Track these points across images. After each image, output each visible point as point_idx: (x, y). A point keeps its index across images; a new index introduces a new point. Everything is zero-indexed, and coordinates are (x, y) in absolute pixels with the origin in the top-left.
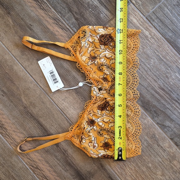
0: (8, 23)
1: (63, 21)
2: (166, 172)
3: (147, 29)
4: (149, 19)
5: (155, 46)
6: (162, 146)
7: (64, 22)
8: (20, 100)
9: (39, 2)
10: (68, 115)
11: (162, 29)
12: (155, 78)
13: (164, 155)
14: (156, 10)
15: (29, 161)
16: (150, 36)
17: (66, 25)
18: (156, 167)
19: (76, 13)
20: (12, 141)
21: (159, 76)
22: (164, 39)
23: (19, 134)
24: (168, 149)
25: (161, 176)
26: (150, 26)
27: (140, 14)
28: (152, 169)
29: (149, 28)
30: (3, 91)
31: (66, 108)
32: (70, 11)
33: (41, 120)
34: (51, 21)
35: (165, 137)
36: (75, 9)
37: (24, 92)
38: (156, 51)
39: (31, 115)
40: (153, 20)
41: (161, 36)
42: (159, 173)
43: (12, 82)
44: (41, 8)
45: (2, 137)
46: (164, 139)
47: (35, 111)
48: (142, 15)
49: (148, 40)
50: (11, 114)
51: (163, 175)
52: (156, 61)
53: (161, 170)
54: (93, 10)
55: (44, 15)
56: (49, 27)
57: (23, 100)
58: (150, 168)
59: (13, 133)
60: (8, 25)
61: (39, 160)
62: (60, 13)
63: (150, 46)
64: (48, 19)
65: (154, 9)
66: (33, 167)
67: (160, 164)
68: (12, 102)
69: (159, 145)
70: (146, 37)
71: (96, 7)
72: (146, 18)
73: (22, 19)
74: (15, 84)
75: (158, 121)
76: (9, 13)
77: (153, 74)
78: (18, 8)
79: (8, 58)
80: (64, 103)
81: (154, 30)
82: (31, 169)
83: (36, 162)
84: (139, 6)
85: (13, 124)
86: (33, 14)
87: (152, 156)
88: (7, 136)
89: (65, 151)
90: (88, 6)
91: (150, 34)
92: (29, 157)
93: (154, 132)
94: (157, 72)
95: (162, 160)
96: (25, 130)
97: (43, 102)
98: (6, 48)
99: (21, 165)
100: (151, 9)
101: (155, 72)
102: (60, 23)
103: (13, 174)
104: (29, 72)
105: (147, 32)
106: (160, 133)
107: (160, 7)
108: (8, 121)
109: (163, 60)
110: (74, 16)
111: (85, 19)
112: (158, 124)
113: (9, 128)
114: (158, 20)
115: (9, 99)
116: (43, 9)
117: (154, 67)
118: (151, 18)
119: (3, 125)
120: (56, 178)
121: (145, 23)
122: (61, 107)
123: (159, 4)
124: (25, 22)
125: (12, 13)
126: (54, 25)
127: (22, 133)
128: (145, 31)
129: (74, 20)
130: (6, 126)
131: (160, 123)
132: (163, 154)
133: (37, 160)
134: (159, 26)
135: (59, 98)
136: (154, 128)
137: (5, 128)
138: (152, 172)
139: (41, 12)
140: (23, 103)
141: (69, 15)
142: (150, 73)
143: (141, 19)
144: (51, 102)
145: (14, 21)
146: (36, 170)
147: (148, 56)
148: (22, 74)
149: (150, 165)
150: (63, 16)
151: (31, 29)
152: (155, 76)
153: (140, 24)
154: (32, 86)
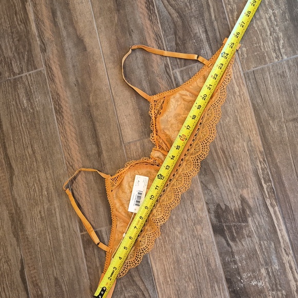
0: (113, 19)
1: (163, 40)
2: (186, 232)
3: (239, 85)
4: (246, 76)
5: (238, 106)
6: (195, 205)
7: (164, 42)
8: (88, 97)
9: (151, 12)
10: (123, 132)
11: (253, 92)
12: (222, 137)
13: (193, 215)
15: (69, 156)
16: (238, 93)
17: (165, 45)
18: (178, 222)
19: (179, 38)
20: (62, 131)
21: (227, 137)
22: (250, 103)
23: (71, 128)
24: (198, 211)
25: (179, 233)
26: (243, 84)
27: (240, 67)
28: (174, 221)
29: (241, 85)
30: (77, 81)
31: (125, 124)
32: (175, 34)
33: (97, 124)
34: (152, 35)
35: (201, 198)
36: (180, 34)
37: (95, 91)
38: (236, 111)
39: (91, 116)
40: (249, 80)
41: (249, 98)
42: (179, 229)
43: (90, 77)
44: (149, 19)
45: (56, 122)
46: (199, 200)
47: (96, 113)
48: (241, 69)
49: (234, 96)
50: (74, 106)
51: (181, 233)
52: (232, 121)
53: (182, 227)
54: (197, 43)
55: (149, 26)
56: (148, 40)
57: (91, 98)
58: (172, 220)
59: (67, 124)
60: (111, 21)
61: (78, 160)
62: (165, 31)
63: (233, 104)
64: (151, 33)
65: (256, 69)
66: (69, 163)
67: (184, 221)
68: (80, 95)
69: (192, 203)
70: (234, 93)
71: (201, 40)
72: (244, 74)
73: (127, 21)
74: (90, 79)
75: (203, 180)
76: (118, 11)
77: (222, 132)
78: (128, 9)
79: (96, 52)
80: (125, 119)
81: (245, 90)
82: (67, 164)
83: (74, 161)
84: (243, 58)
85: (72, 115)
86: (139, 21)
87: (181, 210)
88: (61, 124)
89: (104, 165)
90: (194, 36)
91: (239, 91)
92: (70, 153)
93: (194, 188)
94: (227, 132)
95: (187, 219)
96: (78, 126)
97: (107, 109)
98: (99, 42)
99: (59, 156)
100: (253, 68)
101: (225, 131)
102: (160, 42)
103: (49, 161)
104: (109, 74)
105: (238, 88)
106: (199, 192)
107: (263, 69)
108: (68, 110)
109: (238, 124)
110: (176, 40)
111: (185, 48)
112: (201, 182)
113: (66, 118)
114: (254, 81)
115: (79, 91)
116: (151, 21)
117: (226, 125)
118: (248, 77)
119: (62, 112)
120: (84, 184)
121: (240, 78)
122: (121, 122)
123: (263, 66)
124: (129, 26)
125: (121, 11)
126: (153, 40)
127: (75, 128)
128: (236, 86)
129: (174, 43)
130: (65, 114)
131: (204, 183)
132: (191, 213)
133: (75, 160)
134: (252, 88)
135: (124, 112)
136: (196, 184)
137: (63, 116)
138: (173, 225)
139: (148, 22)
140: (89, 100)
141: (172, 37)
142: (219, 130)
143: (238, 73)
144: (114, 113)
145: (119, 20)
146: (70, 167)
147: (227, 112)
148: (101, 74)
149: (174, 217)
150: (166, 35)
151: (130, 35)
152: (223, 135)
153: (235, 78)
154: (104, 88)
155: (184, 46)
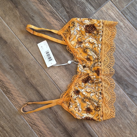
0: (16, 14)
1: (57, 13)
2: (133, 131)
3: (121, 21)
4: (124, 13)
5: (127, 34)
6: (131, 111)
7: (58, 15)
8: (23, 73)
10: (59, 85)
11: (133, 21)
12: (127, 59)
13: (132, 118)
14: (129, 7)
15: (29, 119)
16: (123, 26)
17: (60, 17)
18: (125, 128)
19: (67, 7)
20: (16, 104)
21: (130, 57)
22: (135, 29)
23: (22, 99)
24: (135, 114)
25: (129, 134)
26: (124, 19)
27: (117, 9)
28: (122, 128)
29: (123, 20)
30: (10, 66)
31: (57, 80)
32: (63, 6)
33: (39, 88)
34: (48, 13)
36: (67, 4)
37: (26, 67)
38: (128, 38)
39: (31, 84)
40: (127, 14)
41: (132, 26)
42: (128, 132)
43: (18, 59)
44: (41, 4)
45: (9, 100)
46: (132, 106)
47: (34, 81)
48: (118, 10)
49: (122, 29)
50: (16, 83)
51: (131, 134)
52: (128, 45)
53: (129, 130)
54: (80, 6)
55: (43, 9)
56: (46, 18)
57: (26, 73)
58: (121, 128)
59: (17, 97)
60: (15, 16)
61: (36, 118)
62: (55, 7)
63: (124, 34)
64: (46, 12)
66: (31, 123)
67: (129, 125)
68: (17, 74)
69: (128, 111)
70: (121, 27)
71: (83, 3)
72: (121, 12)
73: (26, 12)
74: (20, 61)
75: (128, 92)
76: (17, 7)
77: (125, 55)
78: (23, 3)
79: (15, 41)
80: (56, 76)
81: (127, 22)
82: (30, 125)
83: (34, 120)
84: (116, 3)
85: (18, 90)
86: (34, 8)
87: (123, 119)
88: (13, 100)
89: (56, 113)
90: (77, 2)
91: (124, 25)
92: (28, 116)
93: (125, 100)
94: (129, 54)
95: (130, 122)
96: (26, 96)
97: (40, 75)
98: (14, 33)
99: (22, 122)
100: (126, 6)
101: (127, 54)
102: (55, 15)
103: (16, 128)
104: (31, 52)
105: (122, 23)
106: (129, 101)
107: (132, 4)
108: (14, 88)
109: (133, 45)
110: (66, 10)
111: (74, 12)
112: (128, 94)
113: (14, 94)
114: (130, 14)
115: (15, 72)
116: (43, 4)
117: (126, 50)
118: (125, 13)
119: (10, 91)
120: (49, 132)
121: (120, 16)
122: (54, 79)
123: (131, 2)
124: (29, 14)
125: (19, 7)
126: (50, 17)
127: (24, 98)
128: (120, 22)
129: (65, 13)
130: (12, 92)
131: (130, 93)
132: (131, 118)
133: (35, 119)
134: (131, 19)
135: (53, 72)
136: (125, 97)
137: (12, 94)
138: (122, 131)
139: (41, 6)
140: (25, 75)
141: (62, 9)
142: (123, 55)
143: (117, 13)
144: (46, 75)
145: (20, 13)
146: (33, 126)
147: (122, 42)
148: (25, 54)
149: (121, 126)
150: (57, 10)
151: (33, 20)
152: (127, 57)
153: (116, 17)
154: (32, 62)
155: (73, 11)
